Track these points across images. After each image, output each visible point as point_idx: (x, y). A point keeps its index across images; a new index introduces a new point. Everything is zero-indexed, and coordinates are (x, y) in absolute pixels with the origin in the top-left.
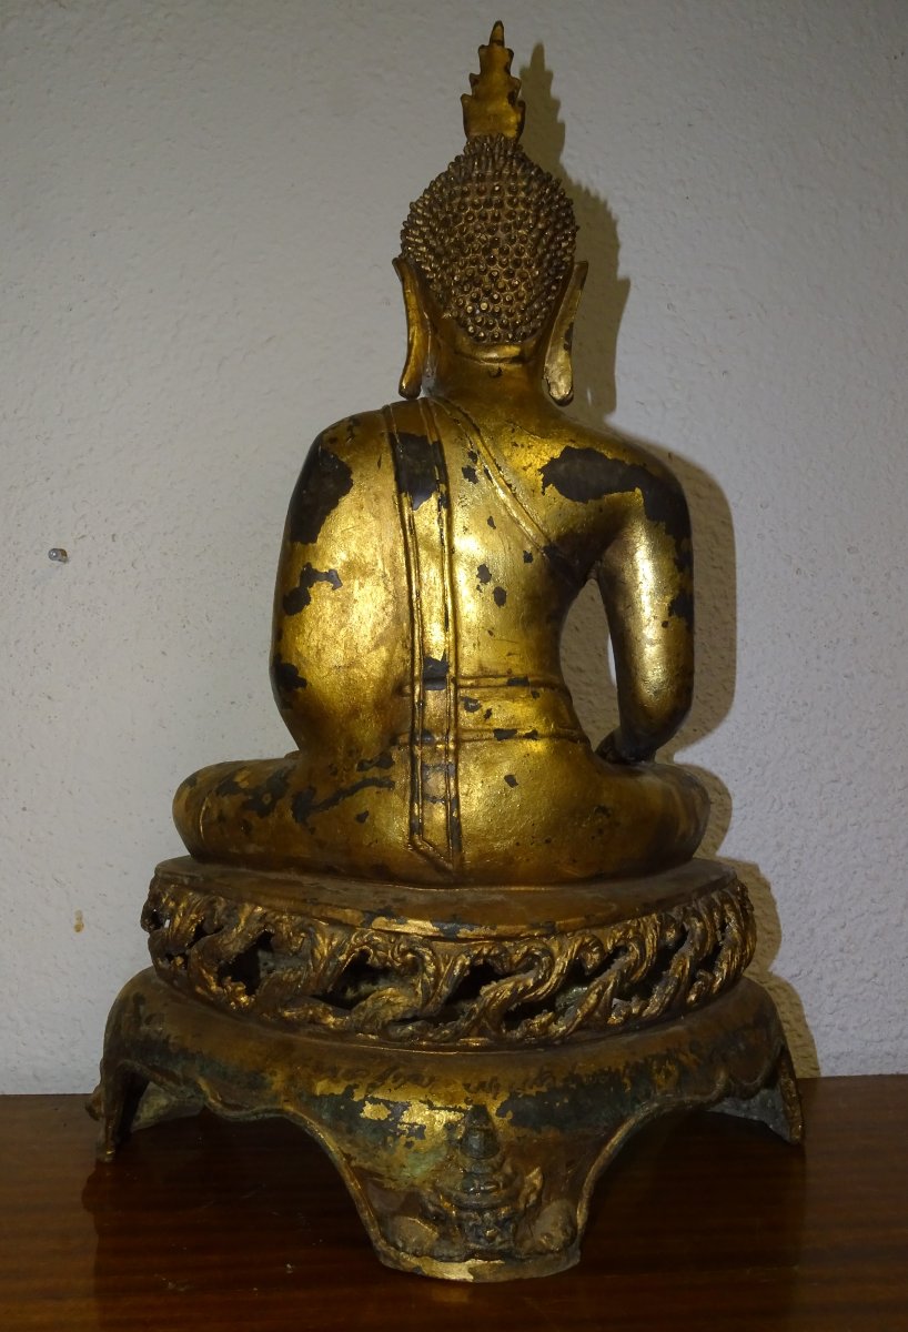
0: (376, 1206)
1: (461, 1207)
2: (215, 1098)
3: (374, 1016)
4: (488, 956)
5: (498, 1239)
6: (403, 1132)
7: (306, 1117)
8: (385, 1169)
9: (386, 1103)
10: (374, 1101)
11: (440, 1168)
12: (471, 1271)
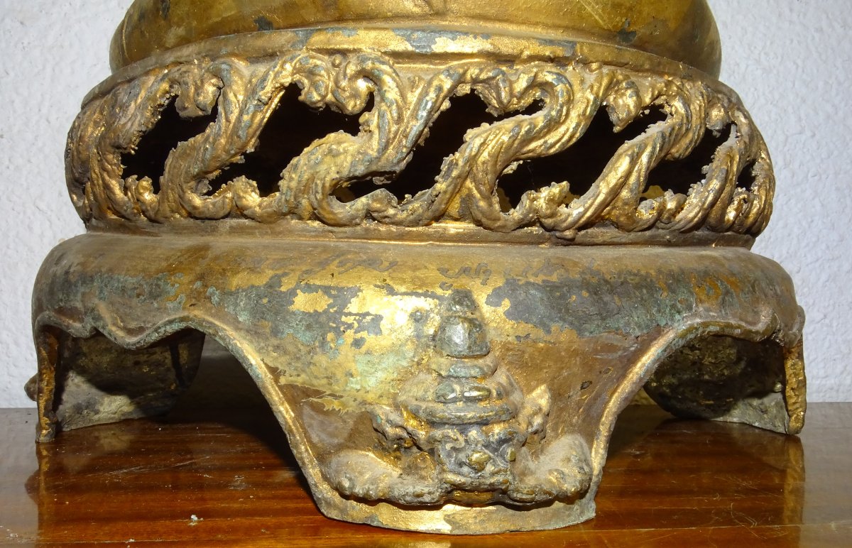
0: (315, 439)
1: (432, 424)
2: (115, 324)
3: (312, 179)
4: (475, 81)
5: (490, 468)
6: (350, 326)
7: (217, 323)
8: (324, 381)
9: (326, 290)
10: (309, 288)
11: (404, 378)
12: (449, 519)
